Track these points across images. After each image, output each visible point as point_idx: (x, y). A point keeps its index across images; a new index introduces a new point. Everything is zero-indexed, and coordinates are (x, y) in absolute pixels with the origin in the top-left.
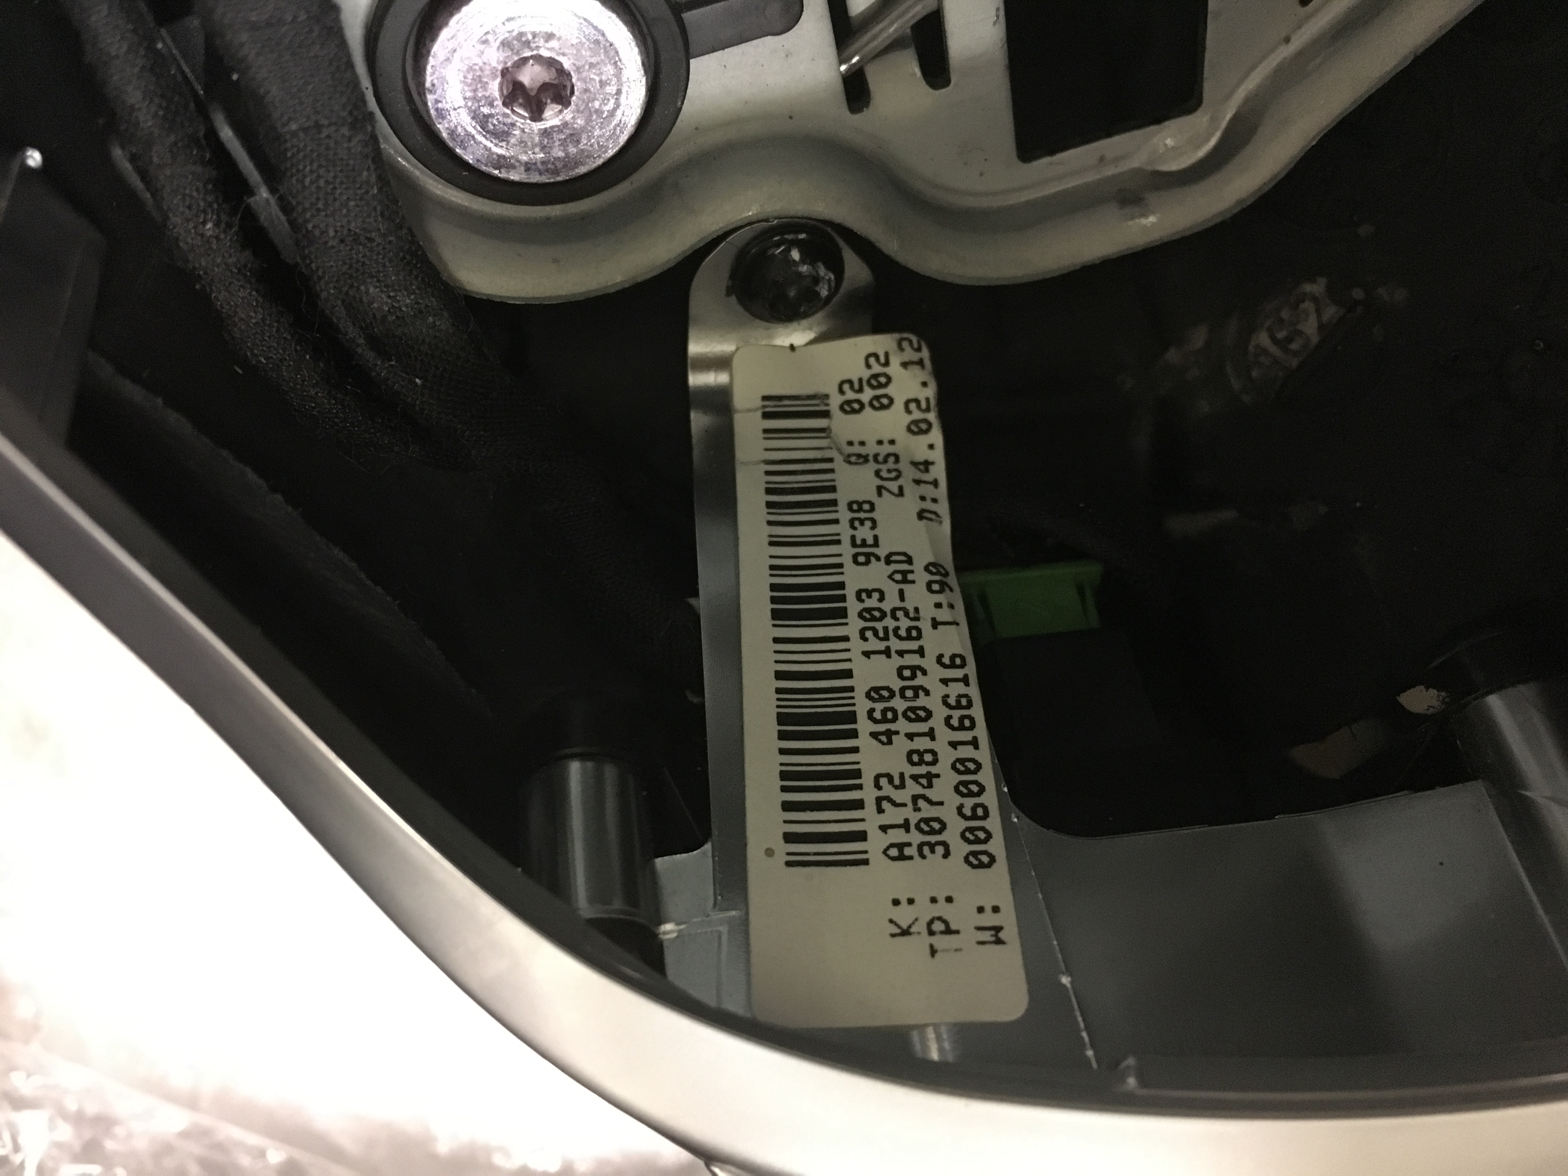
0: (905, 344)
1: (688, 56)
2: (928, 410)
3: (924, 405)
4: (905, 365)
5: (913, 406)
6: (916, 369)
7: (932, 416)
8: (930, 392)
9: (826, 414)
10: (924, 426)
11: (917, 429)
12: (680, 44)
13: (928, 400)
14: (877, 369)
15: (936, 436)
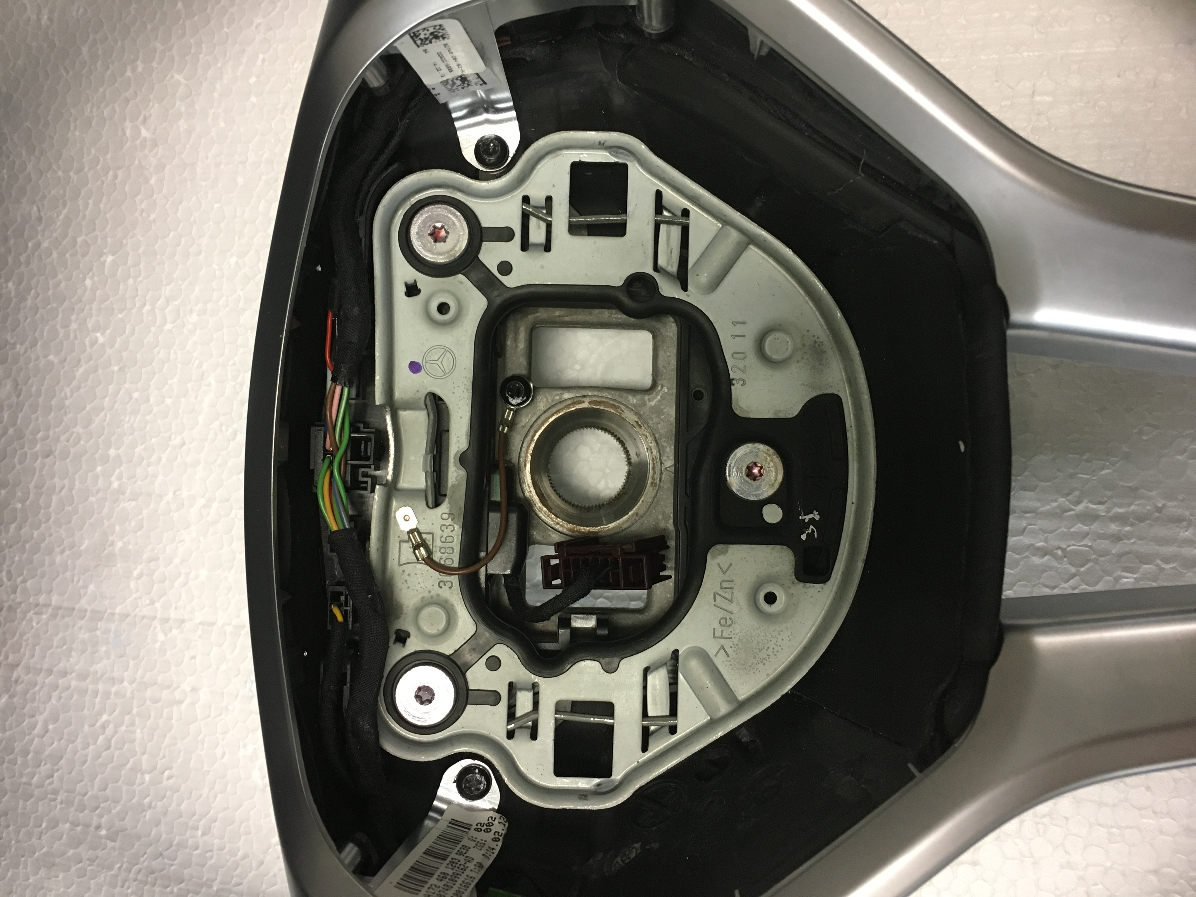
0: (502, 818)
1: (467, 704)
2: (501, 836)
3: (500, 834)
4: (499, 823)
5: (496, 834)
6: (502, 825)
7: (501, 838)
8: (504, 832)
9: (469, 829)
10: (497, 840)
11: (495, 840)
12: (465, 699)
13: (502, 834)
14: (490, 821)
15: (500, 844)
